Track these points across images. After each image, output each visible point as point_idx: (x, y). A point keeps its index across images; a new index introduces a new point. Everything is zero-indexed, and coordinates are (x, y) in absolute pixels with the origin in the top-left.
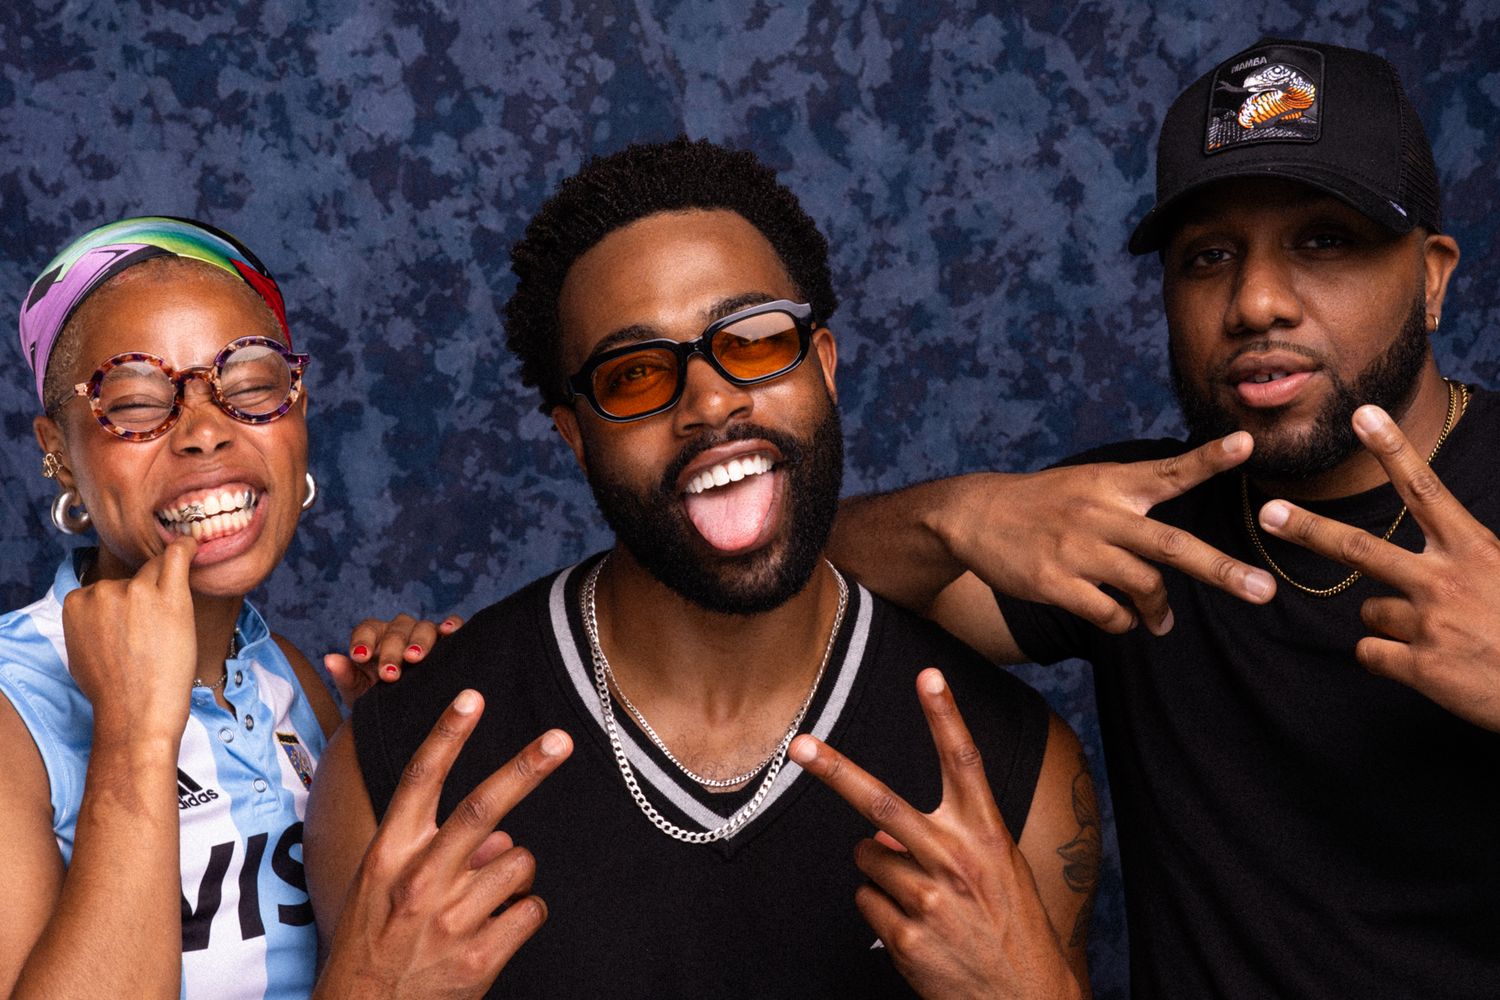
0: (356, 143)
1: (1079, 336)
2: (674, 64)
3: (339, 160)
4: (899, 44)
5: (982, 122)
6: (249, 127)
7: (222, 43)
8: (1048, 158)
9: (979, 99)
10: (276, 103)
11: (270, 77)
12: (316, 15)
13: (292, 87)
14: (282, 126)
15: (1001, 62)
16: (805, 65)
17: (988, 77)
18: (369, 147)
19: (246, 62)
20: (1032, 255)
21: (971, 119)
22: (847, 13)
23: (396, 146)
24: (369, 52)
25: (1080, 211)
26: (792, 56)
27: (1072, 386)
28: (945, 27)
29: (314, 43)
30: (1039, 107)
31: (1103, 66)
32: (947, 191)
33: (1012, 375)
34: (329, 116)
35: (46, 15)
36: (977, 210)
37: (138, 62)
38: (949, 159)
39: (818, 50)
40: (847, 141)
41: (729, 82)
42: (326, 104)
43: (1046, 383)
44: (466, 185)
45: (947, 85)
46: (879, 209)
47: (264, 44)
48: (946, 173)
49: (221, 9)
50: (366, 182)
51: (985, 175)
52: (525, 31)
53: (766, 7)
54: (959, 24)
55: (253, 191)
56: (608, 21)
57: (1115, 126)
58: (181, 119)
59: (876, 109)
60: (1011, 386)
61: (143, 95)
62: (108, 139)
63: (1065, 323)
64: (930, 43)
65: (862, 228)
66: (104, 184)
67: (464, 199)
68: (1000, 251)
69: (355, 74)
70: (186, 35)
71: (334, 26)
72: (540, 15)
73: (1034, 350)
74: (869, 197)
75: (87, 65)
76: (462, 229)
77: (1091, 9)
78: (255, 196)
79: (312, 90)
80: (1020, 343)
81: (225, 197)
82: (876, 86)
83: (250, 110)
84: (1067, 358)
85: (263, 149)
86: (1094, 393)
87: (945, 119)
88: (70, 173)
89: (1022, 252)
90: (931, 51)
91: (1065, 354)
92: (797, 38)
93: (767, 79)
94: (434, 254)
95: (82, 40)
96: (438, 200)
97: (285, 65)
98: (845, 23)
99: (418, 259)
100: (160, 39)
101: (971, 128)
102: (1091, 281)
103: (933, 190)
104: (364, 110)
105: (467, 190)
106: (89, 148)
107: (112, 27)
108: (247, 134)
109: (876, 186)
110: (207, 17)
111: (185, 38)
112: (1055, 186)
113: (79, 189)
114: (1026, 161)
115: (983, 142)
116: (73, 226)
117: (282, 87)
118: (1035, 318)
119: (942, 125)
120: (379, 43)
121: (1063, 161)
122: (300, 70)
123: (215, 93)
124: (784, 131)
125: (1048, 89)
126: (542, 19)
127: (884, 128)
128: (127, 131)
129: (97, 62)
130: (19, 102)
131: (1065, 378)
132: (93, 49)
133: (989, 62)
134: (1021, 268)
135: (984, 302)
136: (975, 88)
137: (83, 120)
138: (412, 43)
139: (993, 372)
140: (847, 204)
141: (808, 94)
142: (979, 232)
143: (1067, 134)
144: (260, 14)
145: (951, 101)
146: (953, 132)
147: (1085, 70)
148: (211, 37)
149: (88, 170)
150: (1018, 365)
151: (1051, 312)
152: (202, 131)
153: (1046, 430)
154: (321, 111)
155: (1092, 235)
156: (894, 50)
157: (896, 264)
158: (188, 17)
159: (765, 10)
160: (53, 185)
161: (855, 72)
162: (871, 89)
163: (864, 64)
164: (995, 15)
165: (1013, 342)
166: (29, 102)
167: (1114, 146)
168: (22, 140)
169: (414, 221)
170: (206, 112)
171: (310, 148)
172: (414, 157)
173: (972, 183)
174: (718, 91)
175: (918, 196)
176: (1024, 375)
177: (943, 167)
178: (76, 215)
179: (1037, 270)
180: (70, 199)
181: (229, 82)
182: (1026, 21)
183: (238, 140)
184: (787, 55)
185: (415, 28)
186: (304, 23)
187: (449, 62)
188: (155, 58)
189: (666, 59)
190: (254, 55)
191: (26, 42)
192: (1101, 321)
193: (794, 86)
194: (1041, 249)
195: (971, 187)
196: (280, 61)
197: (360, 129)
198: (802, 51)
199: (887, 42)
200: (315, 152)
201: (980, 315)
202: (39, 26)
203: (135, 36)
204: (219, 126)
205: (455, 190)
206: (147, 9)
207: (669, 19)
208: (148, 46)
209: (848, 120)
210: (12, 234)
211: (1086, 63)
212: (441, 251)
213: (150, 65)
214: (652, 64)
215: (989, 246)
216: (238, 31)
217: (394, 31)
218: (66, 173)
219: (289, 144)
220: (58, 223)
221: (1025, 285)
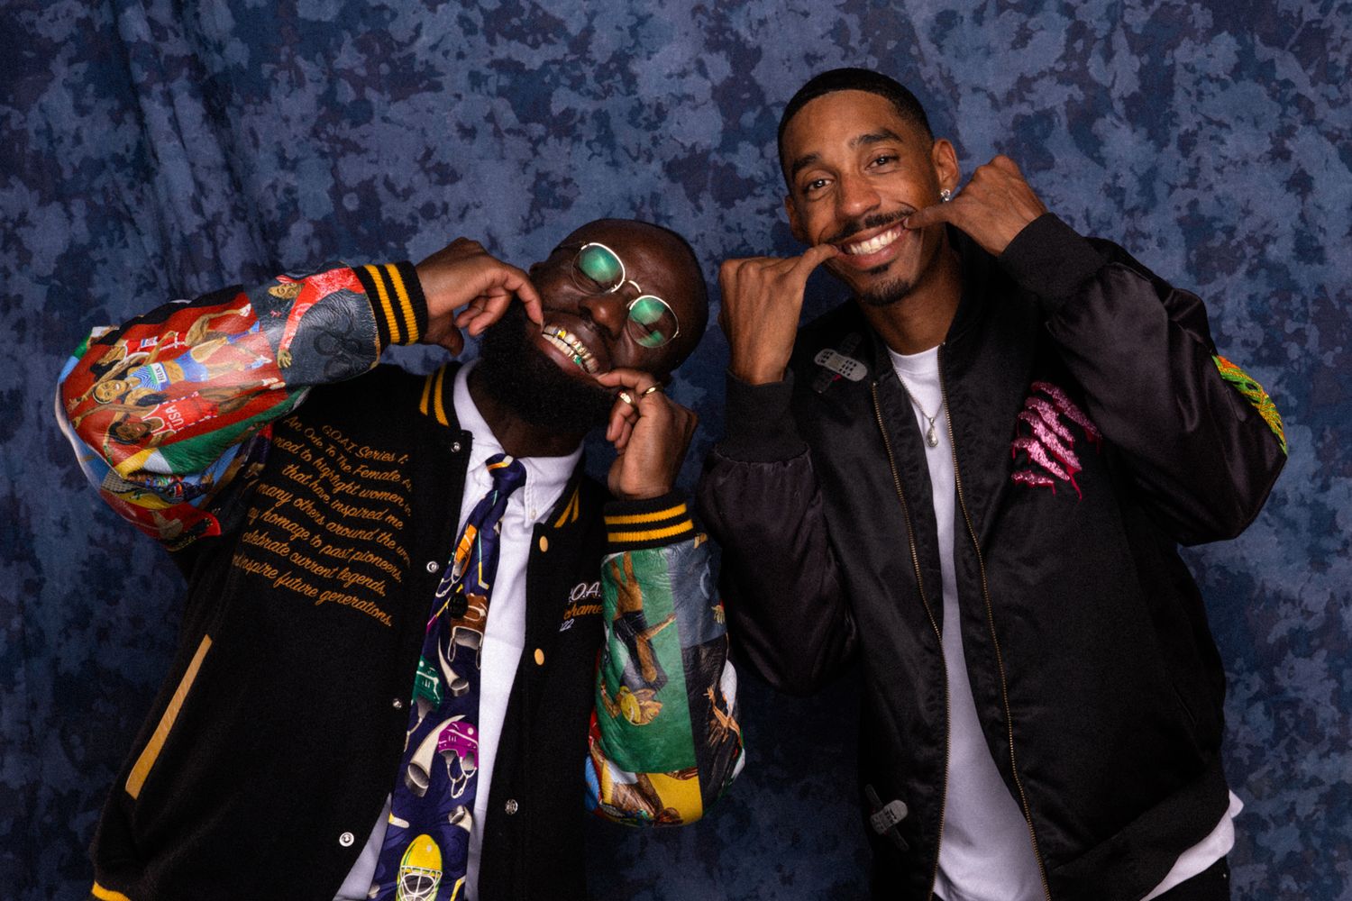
0: (670, 151)
1: (1312, 309)
2: (949, 80)
3: (656, 166)
4: (1146, 59)
5: (1221, 125)
6: (578, 138)
7: (555, 68)
8: (1280, 154)
9: (1218, 104)
10: (602, 118)
11: (596, 97)
12: (638, 43)
13: (616, 104)
14: (607, 138)
15: (1237, 72)
16: (1064, 79)
17: (1224, 86)
18: (682, 155)
19: (577, 83)
20: (1268, 239)
21: (1210, 122)
22: (1099, 34)
23: (707, 153)
24: (683, 74)
25: (1310, 200)
26: (1052, 71)
27: (1308, 354)
28: (1186, 44)
29: (635, 67)
30: (1271, 111)
31: (1327, 74)
32: (1192, 184)
33: (1254, 343)
34: (648, 128)
35: (401, 45)
36: (1218, 199)
37: (483, 86)
38: (1193, 155)
39: (1075, 65)
40: (1102, 143)
41: (996, 94)
42: (645, 119)
43: (1285, 350)
44: (767, 186)
45: (1189, 93)
46: (1132, 200)
47: (592, 69)
48: (1190, 169)
49: (555, 39)
50: (680, 185)
51: (1225, 170)
52: (820, 54)
53: (1029, 30)
54: (1198, 41)
55: (580, 193)
56: (891, 45)
57: (1339, 125)
58: (518, 133)
59: (1126, 114)
60: (1253, 354)
61: (486, 112)
62: (453, 150)
63: (1299, 299)
64: (1173, 57)
65: (1117, 216)
66: (448, 187)
67: (766, 198)
68: (1240, 236)
69: (672, 94)
70: (523, 61)
71: (653, 53)
72: (832, 41)
73: (1273, 322)
74: (1122, 190)
75: (436, 87)
76: (764, 224)
77: (1314, 26)
78: (582, 197)
79: (633, 107)
80: (1259, 317)
81: (555, 198)
82: (1125, 96)
83: (579, 125)
84: (1304, 329)
85: (590, 158)
86: (1328, 359)
87: (1187, 124)
88: (419, 179)
89: (1260, 238)
90: (1173, 66)
91: (1302, 325)
92: (1058, 56)
93: (1030, 91)
94: (739, 246)
95: (433, 67)
96: (743, 199)
97: (609, 85)
98: (1098, 42)
99: (724, 250)
100: (501, 66)
101: (1212, 130)
102: (1322, 261)
103: (1179, 183)
104: (678, 123)
105: (768, 192)
106: (436, 157)
107: (461, 56)
108: (576, 144)
109: (1128, 181)
110: (543, 46)
111: (523, 65)
112: (1288, 178)
113: (426, 193)
114: (1260, 157)
115: (1222, 142)
116: (420, 225)
117: (607, 104)
118: (1274, 294)
119: (1184, 127)
120: (693, 66)
121: (1294, 157)
122: (623, 90)
123: (548, 111)
124: (1046, 136)
125: (1278, 95)
126: (834, 44)
127: (1134, 131)
128: (471, 144)
129: (445, 85)
130: (376, 119)
131: (1302, 348)
132: (442, 74)
133: (1225, 73)
134: (1259, 250)
135: (1228, 280)
136: (1213, 95)
137: (430, 134)
138: (720, 67)
139: (1237, 341)
140: (1102, 196)
141: (1067, 104)
142: (1220, 220)
143: (1296, 133)
144: (590, 43)
145: (1193, 106)
146: (1195, 134)
147: (1310, 77)
148: (546, 63)
149: (435, 177)
150: (1259, 336)
151: (1287, 288)
152: (536, 143)
153: (1286, 393)
154: (641, 125)
155: (1322, 221)
156: (1142, 65)
157: (1148, 249)
158: (528, 48)
159: (1027, 32)
160: (404, 190)
161: (1108, 84)
162: (1121, 98)
163: (1115, 77)
164: (1230, 33)
165: (1253, 316)
166: (385, 119)
167: (1338, 143)
168: (378, 152)
169: (721, 218)
170: (540, 127)
171: (631, 156)
172: (721, 163)
173: (1213, 177)
174: (988, 101)
175: (1166, 189)
176: (1266, 344)
177: (1188, 163)
178: (423, 216)
179: (1273, 251)
180: (418, 201)
181: (562, 100)
182: (1257, 38)
183: (568, 150)
184: (1048, 71)
185: (723, 54)
186: (627, 51)
187: (752, 81)
188: (498, 81)
189: (942, 78)
190: (583, 76)
191: (384, 69)
192: (1332, 294)
193: (1054, 96)
194: (1277, 235)
195: (1213, 180)
196: (606, 83)
197: (675, 140)
198: (1061, 67)
199: (1135, 58)
200: (635, 159)
201: (1223, 292)
202: (395, 56)
203: (481, 65)
204: (551, 140)
205: (757, 191)
206: (492, 41)
207: (944, 42)
208: (493, 71)
209: (1101, 126)
210: (365, 232)
211: (1311, 72)
212: (745, 243)
213: (493, 89)
214: (930, 81)
215: (1230, 232)
216: (570, 58)
217: (706, 57)
218: (416, 178)
219: (612, 153)
220: (408, 223)
221: (1261, 266)
